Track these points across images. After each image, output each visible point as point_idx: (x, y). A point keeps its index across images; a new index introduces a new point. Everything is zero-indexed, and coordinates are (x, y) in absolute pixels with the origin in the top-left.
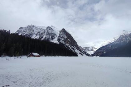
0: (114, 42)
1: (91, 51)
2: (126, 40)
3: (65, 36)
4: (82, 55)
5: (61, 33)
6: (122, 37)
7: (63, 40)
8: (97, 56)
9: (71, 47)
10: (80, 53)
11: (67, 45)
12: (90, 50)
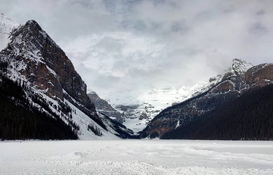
0: (206, 93)
1: (141, 119)
2: (237, 88)
3: (36, 56)
4: (96, 132)
5: (19, 41)
6: (229, 79)
7: (22, 72)
8: (153, 136)
9: (56, 103)
10: (91, 128)
11: (37, 92)
12: (138, 115)
